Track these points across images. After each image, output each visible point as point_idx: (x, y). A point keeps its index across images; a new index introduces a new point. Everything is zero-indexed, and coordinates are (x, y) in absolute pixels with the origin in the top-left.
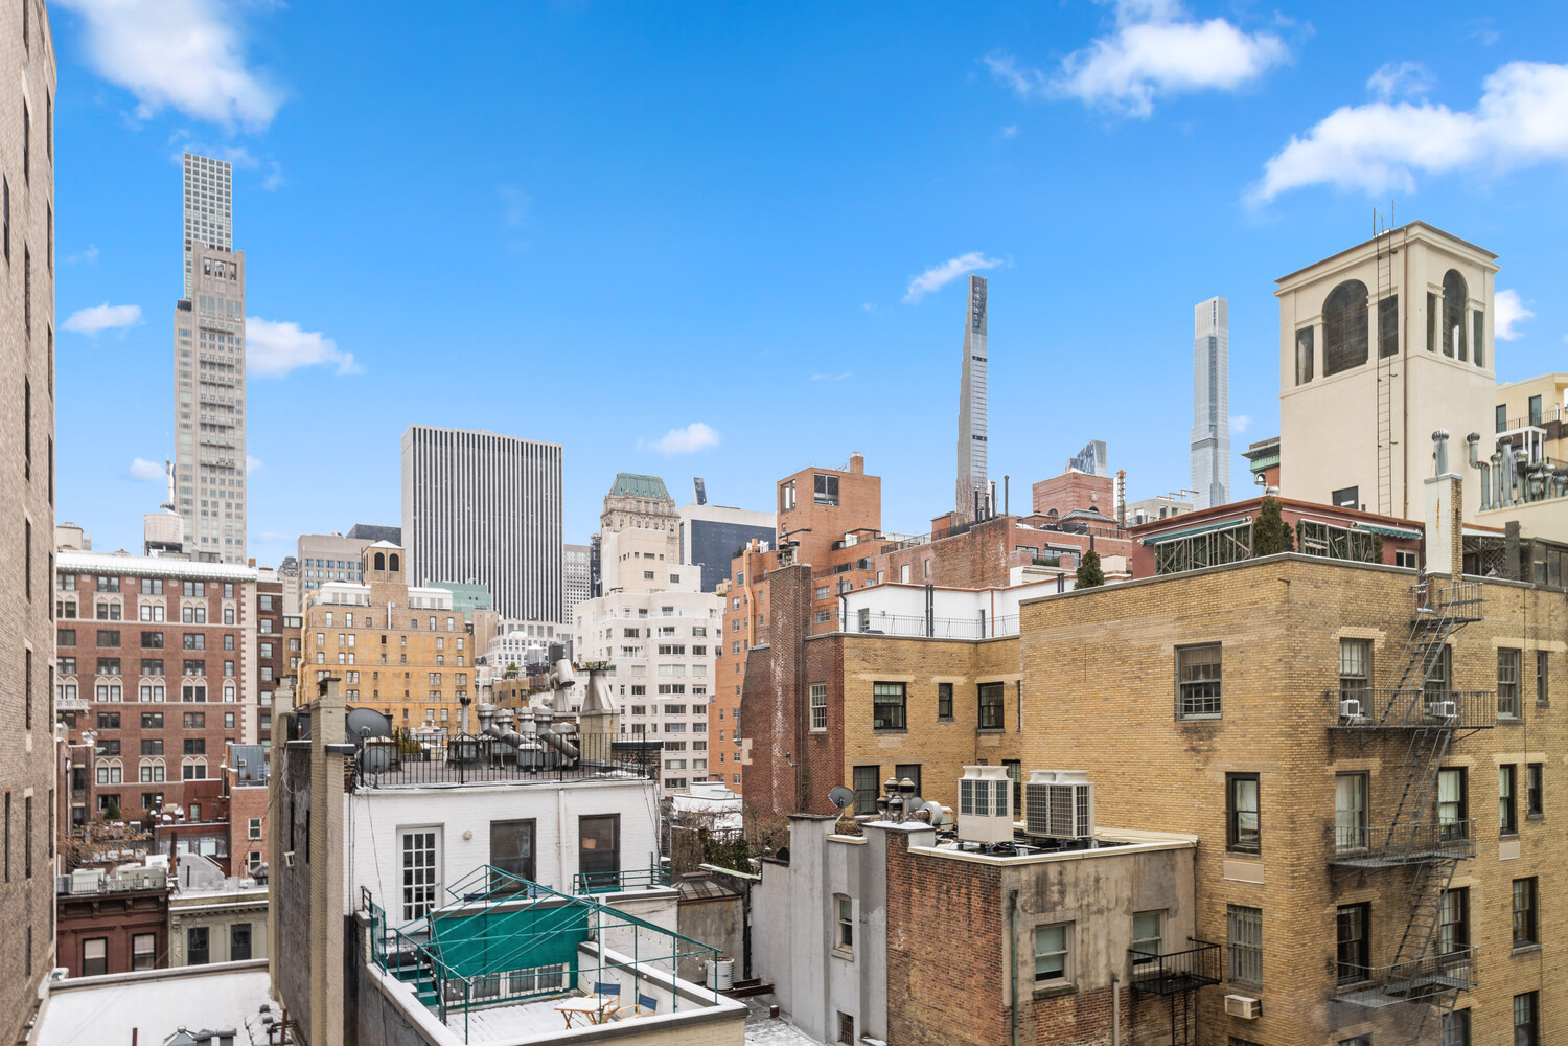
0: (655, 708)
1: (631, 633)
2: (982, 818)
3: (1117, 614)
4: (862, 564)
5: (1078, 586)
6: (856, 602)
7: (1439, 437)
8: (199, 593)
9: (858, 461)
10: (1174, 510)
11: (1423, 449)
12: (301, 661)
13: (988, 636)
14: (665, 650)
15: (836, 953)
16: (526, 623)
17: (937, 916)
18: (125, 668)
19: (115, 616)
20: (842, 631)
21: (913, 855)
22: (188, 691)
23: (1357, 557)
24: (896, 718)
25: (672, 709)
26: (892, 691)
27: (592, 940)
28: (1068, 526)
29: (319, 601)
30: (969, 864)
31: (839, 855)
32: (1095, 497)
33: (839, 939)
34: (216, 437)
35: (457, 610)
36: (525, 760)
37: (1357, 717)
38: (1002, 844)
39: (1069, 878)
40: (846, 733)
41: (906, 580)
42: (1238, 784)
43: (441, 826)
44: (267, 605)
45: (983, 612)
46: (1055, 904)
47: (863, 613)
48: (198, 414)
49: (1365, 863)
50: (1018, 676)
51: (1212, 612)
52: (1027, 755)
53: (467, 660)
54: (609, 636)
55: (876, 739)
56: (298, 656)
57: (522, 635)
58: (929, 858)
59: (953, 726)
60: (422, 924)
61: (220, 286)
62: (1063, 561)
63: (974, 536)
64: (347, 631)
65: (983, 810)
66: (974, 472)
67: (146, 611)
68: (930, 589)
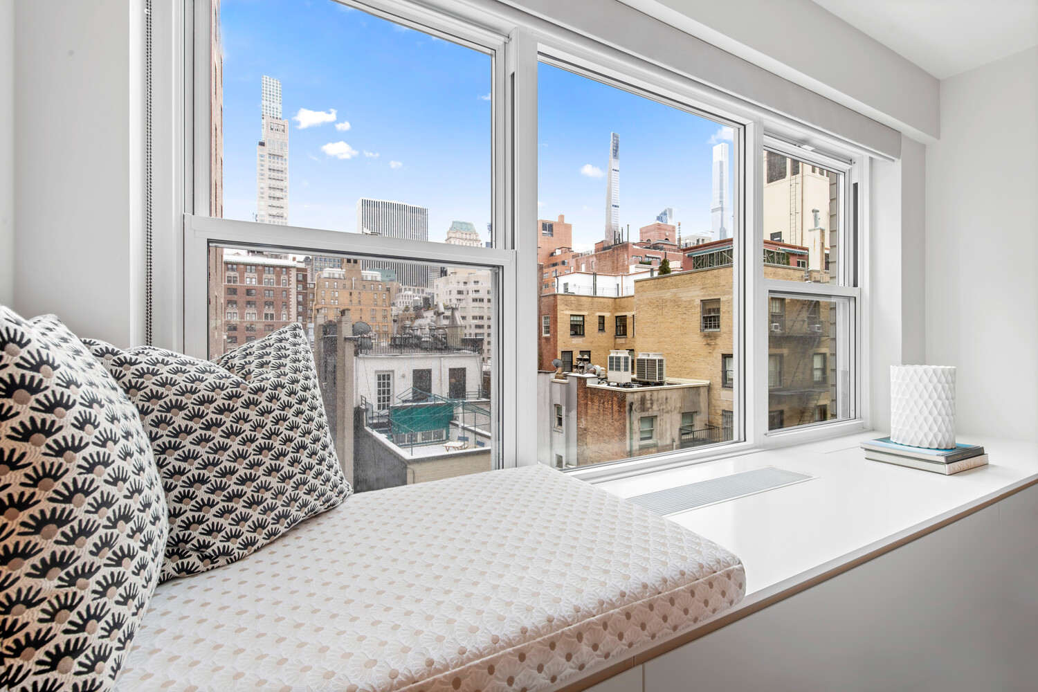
0: (470, 326)
1: (460, 292)
2: (618, 372)
3: (676, 286)
4: (563, 263)
5: (659, 274)
6: (562, 280)
7: (815, 211)
8: (271, 272)
9: (562, 217)
10: (703, 240)
11: (809, 217)
12: (315, 303)
13: (620, 295)
14: (475, 300)
15: (555, 429)
16: (412, 288)
17: (599, 413)
18: (240, 305)
19: (235, 282)
20: (556, 292)
21: (588, 388)
22: (266, 315)
23: (779, 263)
24: (580, 330)
25: (478, 327)
26: (578, 319)
27: (455, 419)
28: (655, 247)
29: (323, 276)
30: (612, 391)
31: (557, 388)
32: (667, 234)
33: (556, 423)
34: (275, 203)
35: (383, 281)
36: (425, 345)
37: (778, 331)
38: (627, 383)
39: (655, 397)
40: (558, 337)
41: (583, 271)
42: (727, 359)
43: (393, 371)
44: (300, 278)
45: (618, 285)
46: (649, 409)
47: (566, 285)
48: (268, 192)
49: (781, 393)
50: (633, 313)
51: (717, 285)
52: (637, 346)
53: (387, 304)
54: (450, 294)
55: (571, 339)
56: (313, 301)
57: (410, 293)
58: (595, 389)
59: (604, 334)
60: (386, 412)
61: (278, 135)
62: (653, 263)
63: (613, 251)
64: (335, 290)
65: (618, 369)
66: (613, 222)
67: (248, 279)
68: (595, 274)
